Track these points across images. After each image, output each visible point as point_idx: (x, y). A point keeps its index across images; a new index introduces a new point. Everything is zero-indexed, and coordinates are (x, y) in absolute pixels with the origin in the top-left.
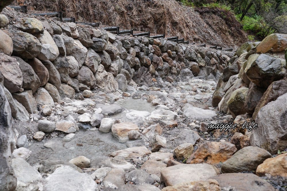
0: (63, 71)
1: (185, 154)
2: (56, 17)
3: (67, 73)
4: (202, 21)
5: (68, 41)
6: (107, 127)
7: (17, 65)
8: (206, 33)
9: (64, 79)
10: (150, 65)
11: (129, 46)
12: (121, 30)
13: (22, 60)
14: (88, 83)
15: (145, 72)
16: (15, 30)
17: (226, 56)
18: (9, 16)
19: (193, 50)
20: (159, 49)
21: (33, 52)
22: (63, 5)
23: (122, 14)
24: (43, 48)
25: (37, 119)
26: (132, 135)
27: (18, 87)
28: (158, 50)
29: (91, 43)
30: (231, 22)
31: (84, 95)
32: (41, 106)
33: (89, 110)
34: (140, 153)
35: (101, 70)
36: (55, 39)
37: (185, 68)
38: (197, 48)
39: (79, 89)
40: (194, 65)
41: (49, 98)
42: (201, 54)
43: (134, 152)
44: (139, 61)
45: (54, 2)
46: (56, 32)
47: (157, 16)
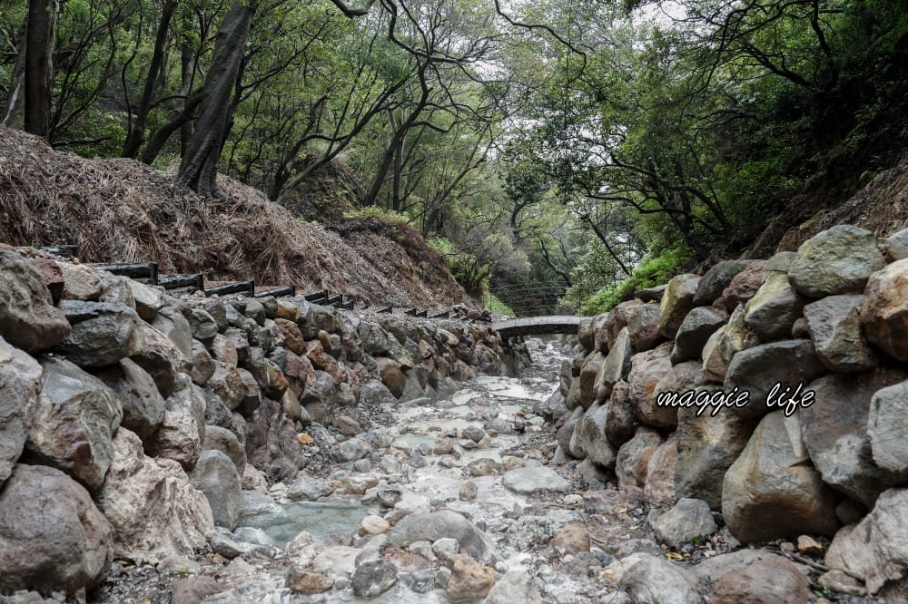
4: (351, 251)
8: (369, 280)
10: (285, 390)
11: (211, 327)
12: (164, 277)
15: (276, 416)
17: (444, 332)
19: (376, 326)
20: (298, 330)
23: (143, 233)
28: (296, 336)
29: (57, 330)
30: (418, 250)
35: (129, 463)
37: (368, 380)
38: (381, 317)
40: (389, 366)
42: (394, 331)
44: (254, 382)
47: (250, 236)
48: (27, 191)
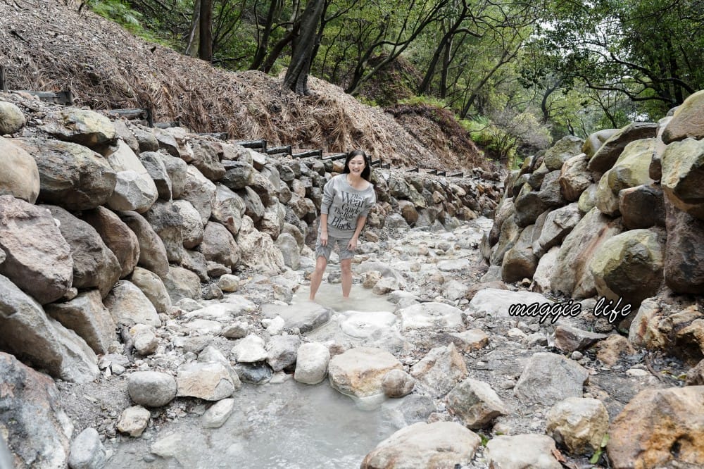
0: (170, 236)
1: (593, 436)
2: (139, 120)
3: (179, 238)
4: (400, 128)
5: (173, 167)
6: (318, 368)
7: (53, 225)
8: (410, 148)
9: (174, 254)
11: (291, 175)
12: (270, 148)
13: (68, 213)
14: (226, 258)
16: (43, 138)
17: (456, 187)
18: (26, 107)
19: (402, 180)
21: (97, 192)
22: (147, 103)
23: (262, 120)
24: (119, 180)
25: (122, 369)
26: (396, 384)
27: (62, 287)
29: (221, 172)
30: (450, 127)
31: (222, 286)
32: (126, 329)
33: (252, 325)
34: (456, 448)
35: (248, 229)
36: (145, 162)
37: (392, 213)
38: (407, 175)
39: (208, 275)
40: (407, 206)
41: (144, 306)
42: (415, 184)
43: (440, 450)
44: (314, 205)
45: (128, 97)
46: (144, 147)
47: (326, 120)
48: (203, 98)
